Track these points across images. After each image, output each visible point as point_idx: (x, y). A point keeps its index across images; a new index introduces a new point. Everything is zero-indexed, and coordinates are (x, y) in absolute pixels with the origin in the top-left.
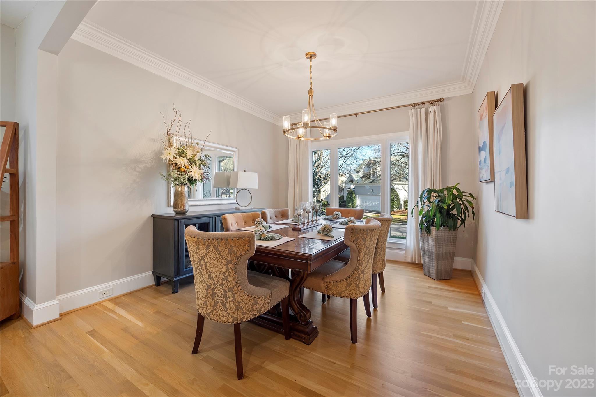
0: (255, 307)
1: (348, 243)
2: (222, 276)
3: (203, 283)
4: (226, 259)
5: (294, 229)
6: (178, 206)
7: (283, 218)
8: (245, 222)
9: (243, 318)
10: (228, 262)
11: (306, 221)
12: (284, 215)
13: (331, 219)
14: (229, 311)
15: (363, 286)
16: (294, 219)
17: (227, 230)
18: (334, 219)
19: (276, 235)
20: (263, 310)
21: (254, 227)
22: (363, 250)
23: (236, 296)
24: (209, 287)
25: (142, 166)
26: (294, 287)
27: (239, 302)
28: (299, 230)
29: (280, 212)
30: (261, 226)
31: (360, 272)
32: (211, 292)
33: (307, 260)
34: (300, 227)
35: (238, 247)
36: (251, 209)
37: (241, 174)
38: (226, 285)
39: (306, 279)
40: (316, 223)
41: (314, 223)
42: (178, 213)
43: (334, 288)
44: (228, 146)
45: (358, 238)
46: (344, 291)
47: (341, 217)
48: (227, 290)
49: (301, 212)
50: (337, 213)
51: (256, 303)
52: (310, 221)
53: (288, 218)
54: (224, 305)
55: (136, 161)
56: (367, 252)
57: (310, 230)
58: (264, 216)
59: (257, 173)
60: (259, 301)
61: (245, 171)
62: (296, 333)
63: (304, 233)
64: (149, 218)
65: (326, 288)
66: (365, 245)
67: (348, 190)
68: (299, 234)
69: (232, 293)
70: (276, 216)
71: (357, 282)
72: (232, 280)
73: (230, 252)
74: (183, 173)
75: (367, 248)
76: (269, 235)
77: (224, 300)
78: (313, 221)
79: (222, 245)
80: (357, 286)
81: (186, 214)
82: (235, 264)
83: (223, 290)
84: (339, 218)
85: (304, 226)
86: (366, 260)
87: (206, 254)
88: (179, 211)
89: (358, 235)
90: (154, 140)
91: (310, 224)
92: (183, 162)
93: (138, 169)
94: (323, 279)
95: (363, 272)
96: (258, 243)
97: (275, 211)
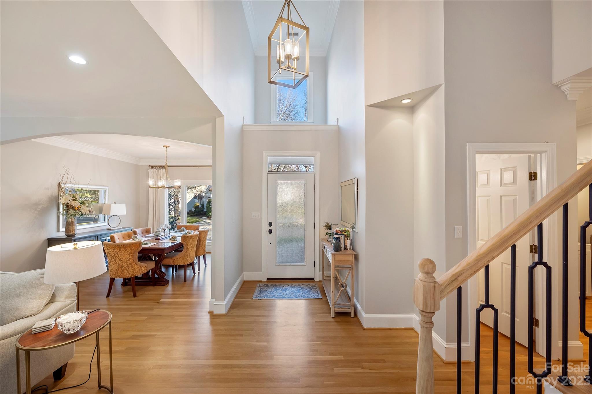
0: (141, 270)
1: (183, 243)
2: (127, 259)
3: (115, 264)
4: (129, 252)
5: (156, 239)
6: (70, 231)
7: (147, 234)
8: (124, 238)
9: (136, 274)
10: (130, 253)
11: (163, 234)
12: (148, 232)
13: (179, 232)
14: (130, 272)
15: (189, 259)
16: (156, 234)
17: (114, 242)
18: (181, 231)
19: (148, 242)
20: (144, 272)
21: (131, 240)
22: (189, 244)
23: (133, 266)
24: (119, 265)
25: (40, 207)
26: (157, 264)
27: (134, 269)
28: (159, 239)
29: (145, 230)
30: (136, 239)
31: (188, 254)
32: (120, 267)
33: (164, 249)
34: (160, 238)
35: (135, 247)
36: (120, 229)
37: (113, 205)
38: (128, 262)
39: (163, 260)
40: (169, 235)
41: (168, 235)
42: (68, 236)
43: (177, 262)
44: (101, 186)
45: (187, 240)
46: (181, 262)
47: (185, 230)
48: (129, 264)
49: (161, 230)
50: (183, 228)
51: (141, 269)
52: (165, 234)
53: (150, 233)
54: (127, 271)
55: (37, 204)
56: (191, 245)
57: (165, 239)
58: (135, 233)
59: (125, 204)
60: (142, 268)
61: (115, 203)
62: (159, 283)
63: (162, 240)
64: (46, 240)
65: (173, 262)
66: (190, 243)
67: (208, 199)
68: (159, 241)
69: (131, 265)
70: (142, 233)
71: (187, 258)
72: (131, 260)
73: (131, 249)
74: (77, 211)
75: (191, 244)
76: (145, 242)
77: (127, 269)
78: (167, 234)
79: (128, 247)
80: (187, 259)
81: (75, 236)
82: (133, 254)
83: (127, 264)
84: (184, 231)
85: (162, 237)
86: (191, 248)
87: (119, 251)
88: (71, 235)
89: (186, 239)
90: (48, 189)
91: (166, 236)
92: (76, 204)
93: (38, 209)
94: (171, 259)
95: (189, 253)
96: (143, 246)
97: (141, 230)
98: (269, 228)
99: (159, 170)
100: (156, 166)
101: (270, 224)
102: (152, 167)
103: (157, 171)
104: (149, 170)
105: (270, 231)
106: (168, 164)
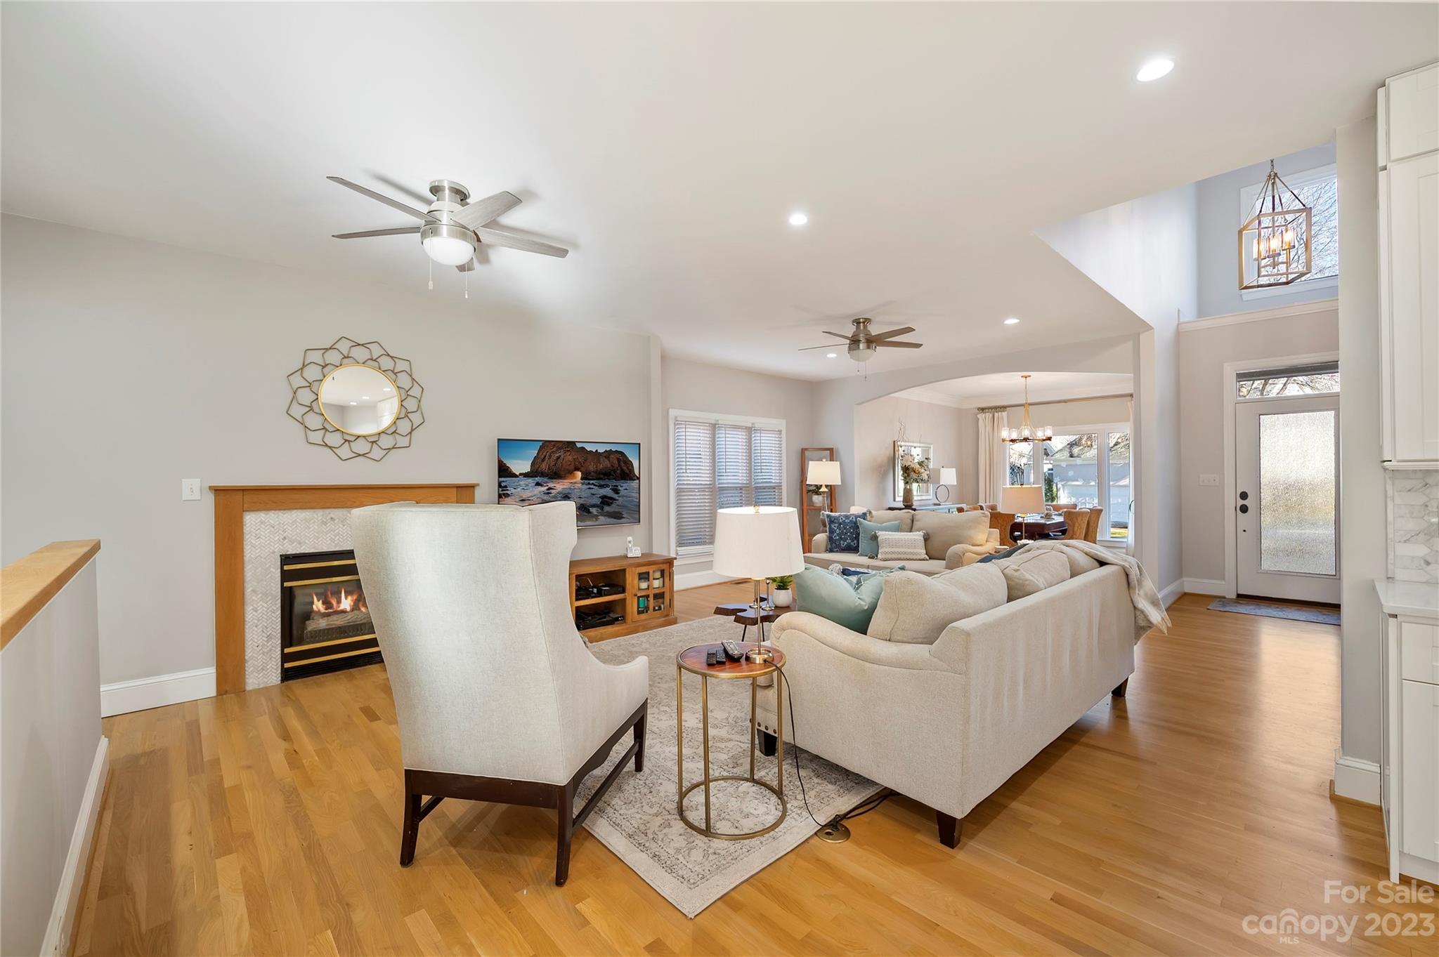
6: (909, 500)
37: (942, 470)
42: (906, 506)
44: (927, 443)
59: (955, 471)
61: (943, 467)
88: (910, 505)
90: (887, 448)
98: (1241, 502)
99: (996, 414)
100: (989, 408)
101: (1244, 496)
102: (983, 410)
103: (991, 415)
104: (979, 416)
105: (1244, 509)
106: (1029, 402)
